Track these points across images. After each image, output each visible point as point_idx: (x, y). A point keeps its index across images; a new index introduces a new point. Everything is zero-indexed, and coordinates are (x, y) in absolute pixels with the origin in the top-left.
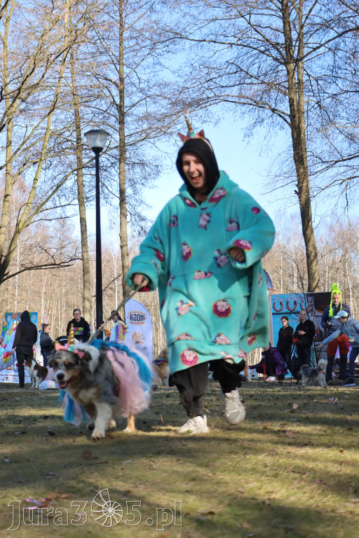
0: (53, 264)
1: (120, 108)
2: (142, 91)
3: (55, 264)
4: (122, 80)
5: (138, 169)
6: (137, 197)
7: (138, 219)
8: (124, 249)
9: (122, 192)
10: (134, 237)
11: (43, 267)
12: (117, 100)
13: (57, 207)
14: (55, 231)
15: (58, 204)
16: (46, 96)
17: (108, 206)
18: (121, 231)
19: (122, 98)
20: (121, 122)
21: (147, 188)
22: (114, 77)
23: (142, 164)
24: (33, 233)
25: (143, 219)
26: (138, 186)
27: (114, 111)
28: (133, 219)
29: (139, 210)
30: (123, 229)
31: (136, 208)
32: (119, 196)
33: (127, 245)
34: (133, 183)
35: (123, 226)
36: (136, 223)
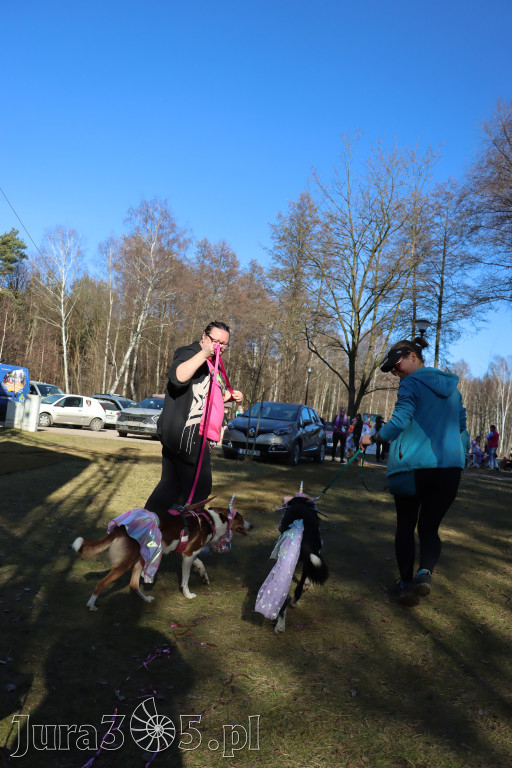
1: (440, 298)
2: (454, 289)
4: (442, 282)
5: (447, 333)
6: (446, 350)
9: (437, 346)
12: (439, 294)
16: (397, 291)
19: (442, 293)
20: (440, 307)
21: (453, 345)
22: (438, 281)
23: (450, 331)
25: (448, 363)
26: (447, 344)
27: (436, 300)
29: (446, 357)
34: (444, 342)
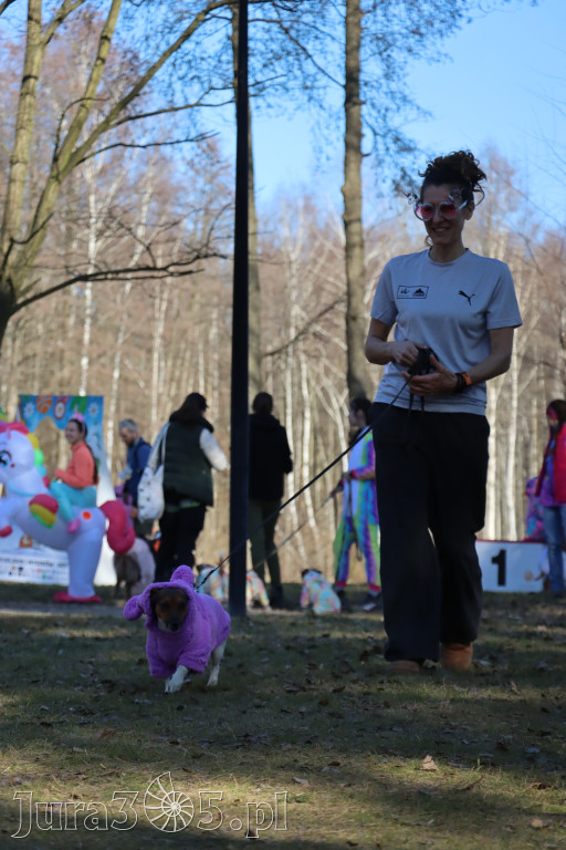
0: (148, 268)
3: (154, 269)
6: (393, 86)
7: (393, 147)
8: (354, 227)
9: (352, 71)
10: (380, 195)
11: (129, 275)
13: (176, 109)
14: (191, 173)
17: (315, 110)
18: (346, 178)
21: (423, 61)
24: (132, 176)
25: (407, 149)
26: (398, 56)
28: (381, 147)
29: (395, 121)
30: (352, 174)
31: (389, 114)
32: (343, 82)
33: (359, 220)
34: (384, 47)
35: (353, 166)
36: (388, 159)
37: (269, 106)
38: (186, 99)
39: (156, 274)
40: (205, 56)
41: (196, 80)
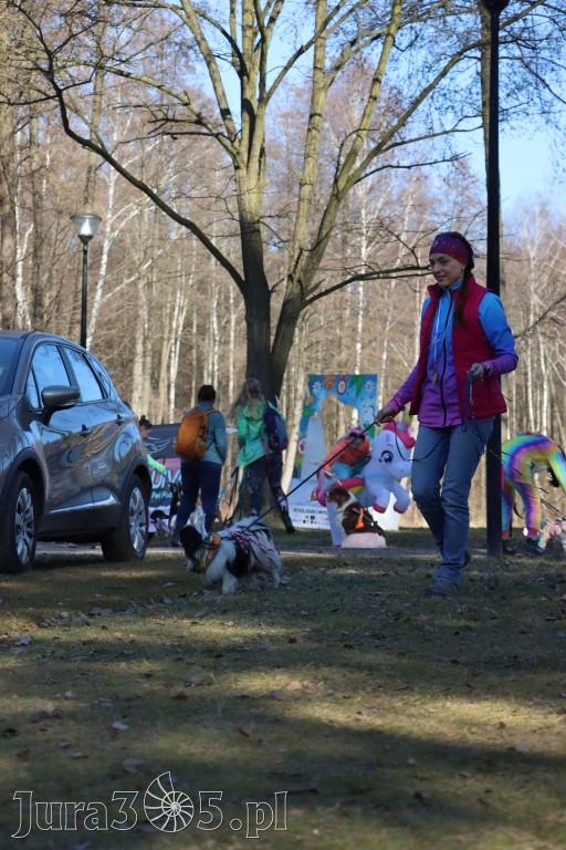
0: (413, 268)
3: (418, 268)
11: (394, 275)
13: (434, 135)
14: (445, 187)
15: (438, 129)
37: (512, 128)
38: (442, 125)
39: (419, 272)
40: (458, 89)
41: (450, 110)
